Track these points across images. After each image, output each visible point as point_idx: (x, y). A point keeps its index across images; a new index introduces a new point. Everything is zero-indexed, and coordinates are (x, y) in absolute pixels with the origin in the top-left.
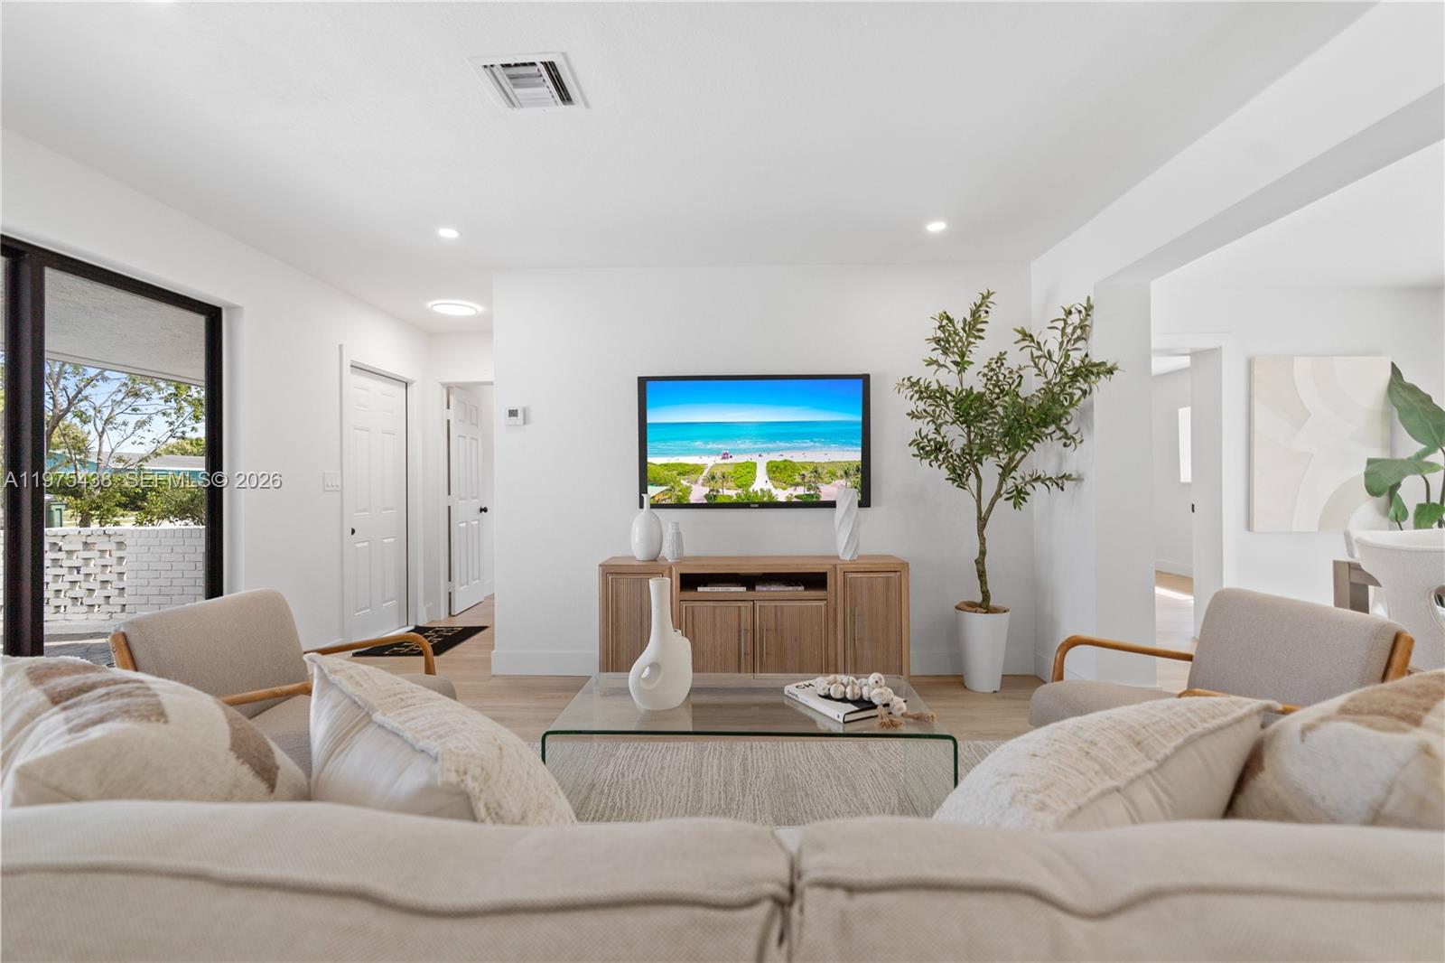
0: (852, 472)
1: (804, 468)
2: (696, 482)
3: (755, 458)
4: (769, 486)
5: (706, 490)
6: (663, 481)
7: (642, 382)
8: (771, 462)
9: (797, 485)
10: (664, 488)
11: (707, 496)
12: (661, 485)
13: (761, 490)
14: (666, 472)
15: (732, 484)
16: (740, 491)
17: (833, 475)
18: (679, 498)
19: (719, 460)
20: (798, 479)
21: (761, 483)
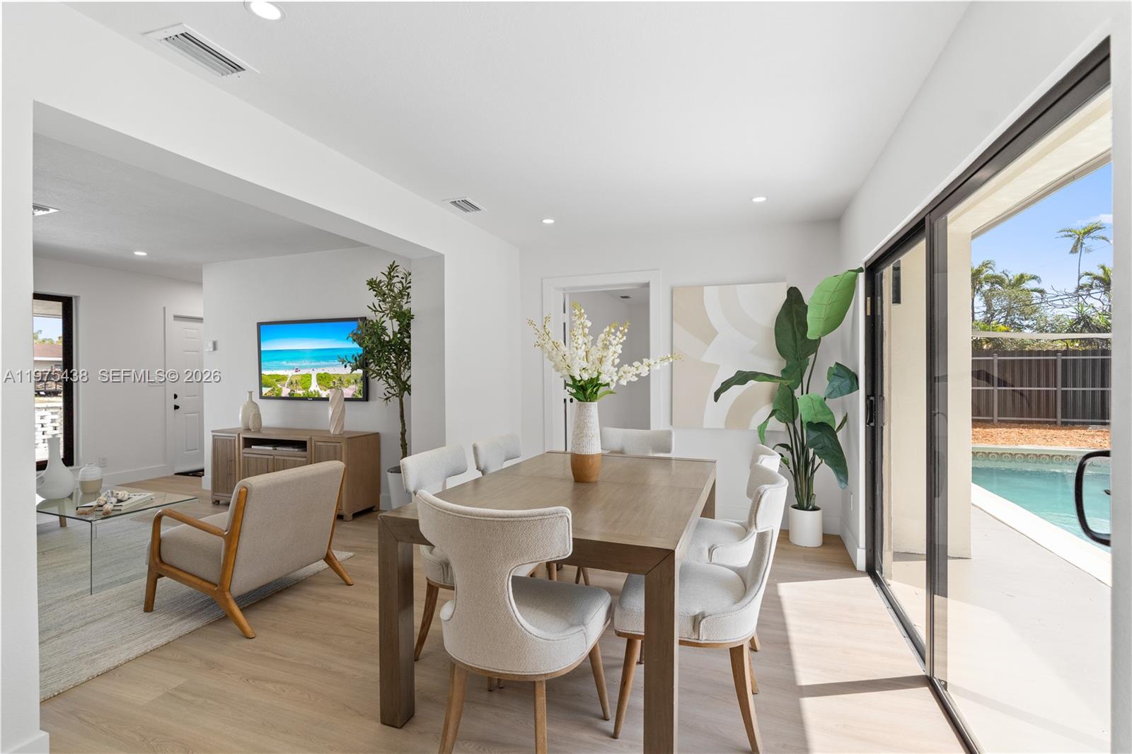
0: (359, 383)
1: (334, 378)
2: (284, 385)
3: (311, 372)
4: (318, 389)
5: (289, 390)
6: (269, 385)
7: (259, 325)
8: (318, 374)
10: (270, 389)
11: (289, 394)
12: (269, 387)
13: (315, 391)
14: (270, 380)
15: (300, 387)
16: (304, 391)
17: (349, 382)
18: (277, 394)
19: (294, 372)
20: (332, 385)
21: (314, 387)
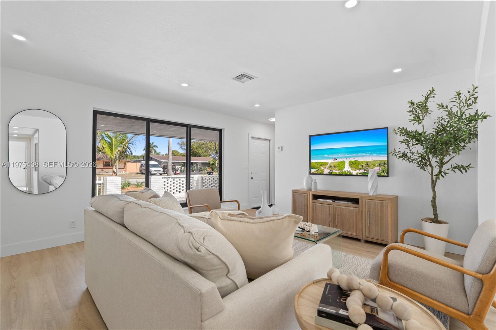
0: (382, 164)
1: (363, 163)
2: (326, 168)
3: (345, 160)
4: (350, 169)
5: (329, 171)
6: (315, 168)
8: (350, 161)
9: (360, 169)
10: (316, 170)
11: (329, 172)
12: (315, 169)
13: (347, 171)
14: (316, 165)
15: (337, 169)
16: (340, 171)
17: (374, 166)
18: (321, 172)
19: (333, 161)
20: (360, 167)
21: (347, 168)
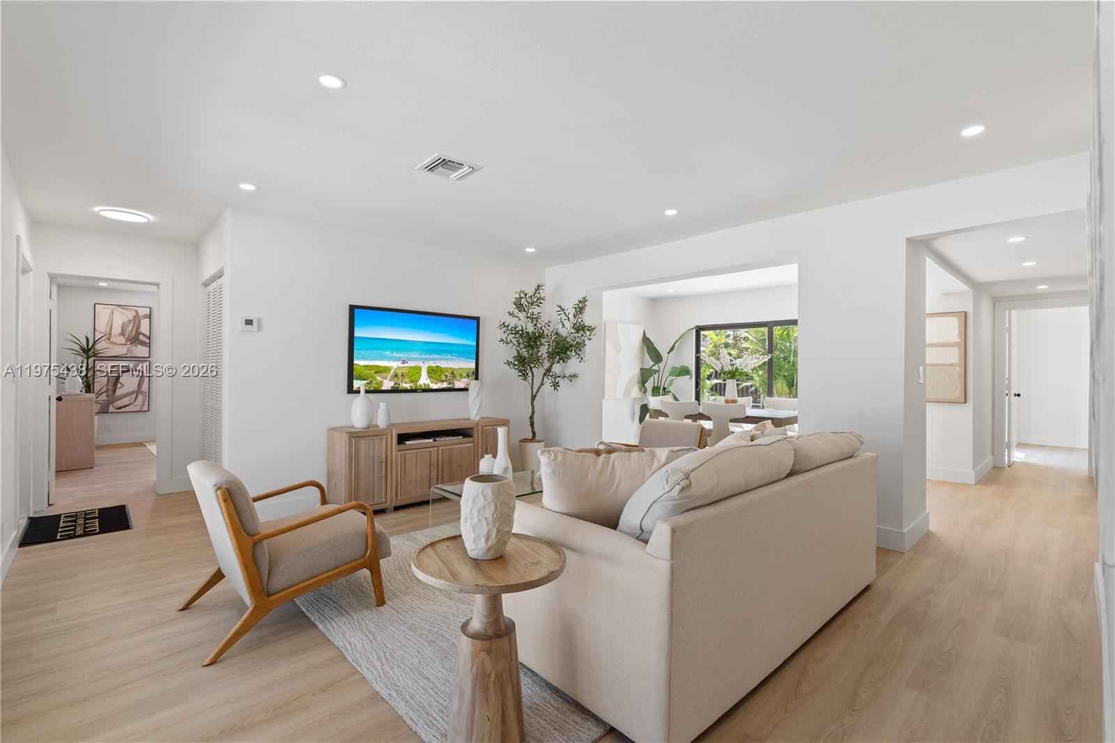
0: (470, 374)
1: (447, 371)
2: (386, 378)
3: (421, 364)
4: (428, 382)
5: (392, 384)
6: (365, 377)
7: (352, 308)
8: (429, 367)
9: (443, 381)
10: (366, 382)
11: (392, 387)
12: (364, 380)
13: (424, 384)
14: (367, 371)
15: (407, 380)
16: (412, 385)
17: (461, 376)
18: (376, 387)
19: (400, 364)
20: (444, 378)
21: (424, 380)
